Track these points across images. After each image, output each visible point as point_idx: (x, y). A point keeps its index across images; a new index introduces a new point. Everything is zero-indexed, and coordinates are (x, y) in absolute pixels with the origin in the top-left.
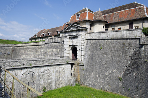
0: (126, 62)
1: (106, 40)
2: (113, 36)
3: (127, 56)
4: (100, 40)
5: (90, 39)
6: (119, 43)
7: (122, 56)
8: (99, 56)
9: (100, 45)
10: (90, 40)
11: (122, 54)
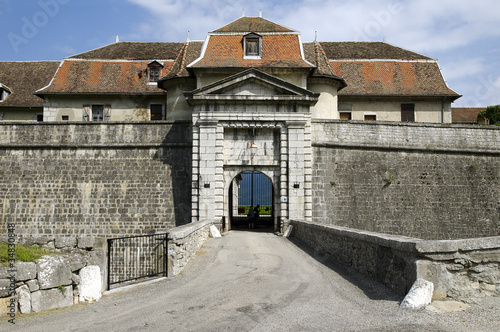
0: (492, 226)
1: (404, 154)
2: (429, 141)
3: (489, 207)
4: (379, 153)
5: (328, 146)
6: (453, 166)
7: (473, 206)
8: (386, 211)
9: (382, 169)
10: (331, 150)
11: (473, 201)
